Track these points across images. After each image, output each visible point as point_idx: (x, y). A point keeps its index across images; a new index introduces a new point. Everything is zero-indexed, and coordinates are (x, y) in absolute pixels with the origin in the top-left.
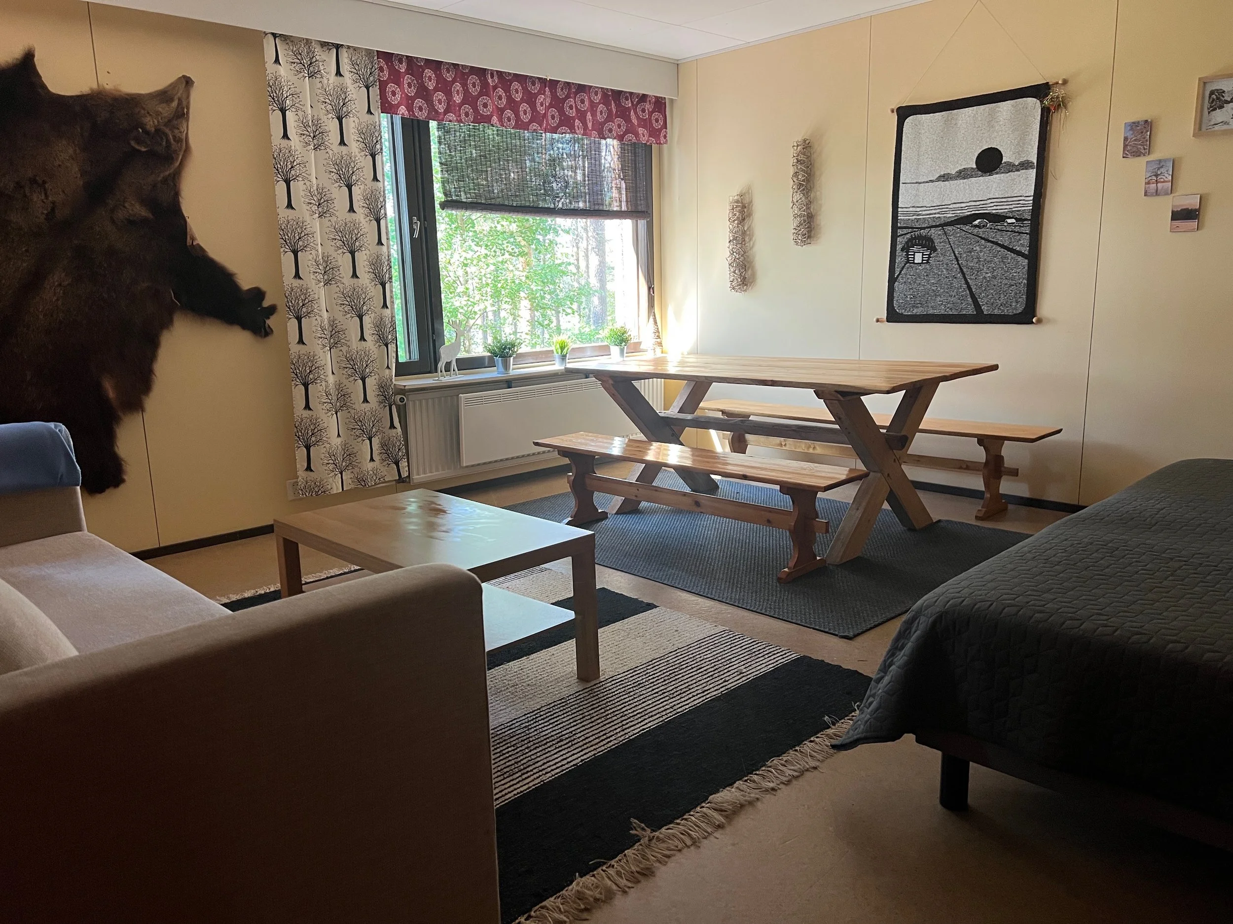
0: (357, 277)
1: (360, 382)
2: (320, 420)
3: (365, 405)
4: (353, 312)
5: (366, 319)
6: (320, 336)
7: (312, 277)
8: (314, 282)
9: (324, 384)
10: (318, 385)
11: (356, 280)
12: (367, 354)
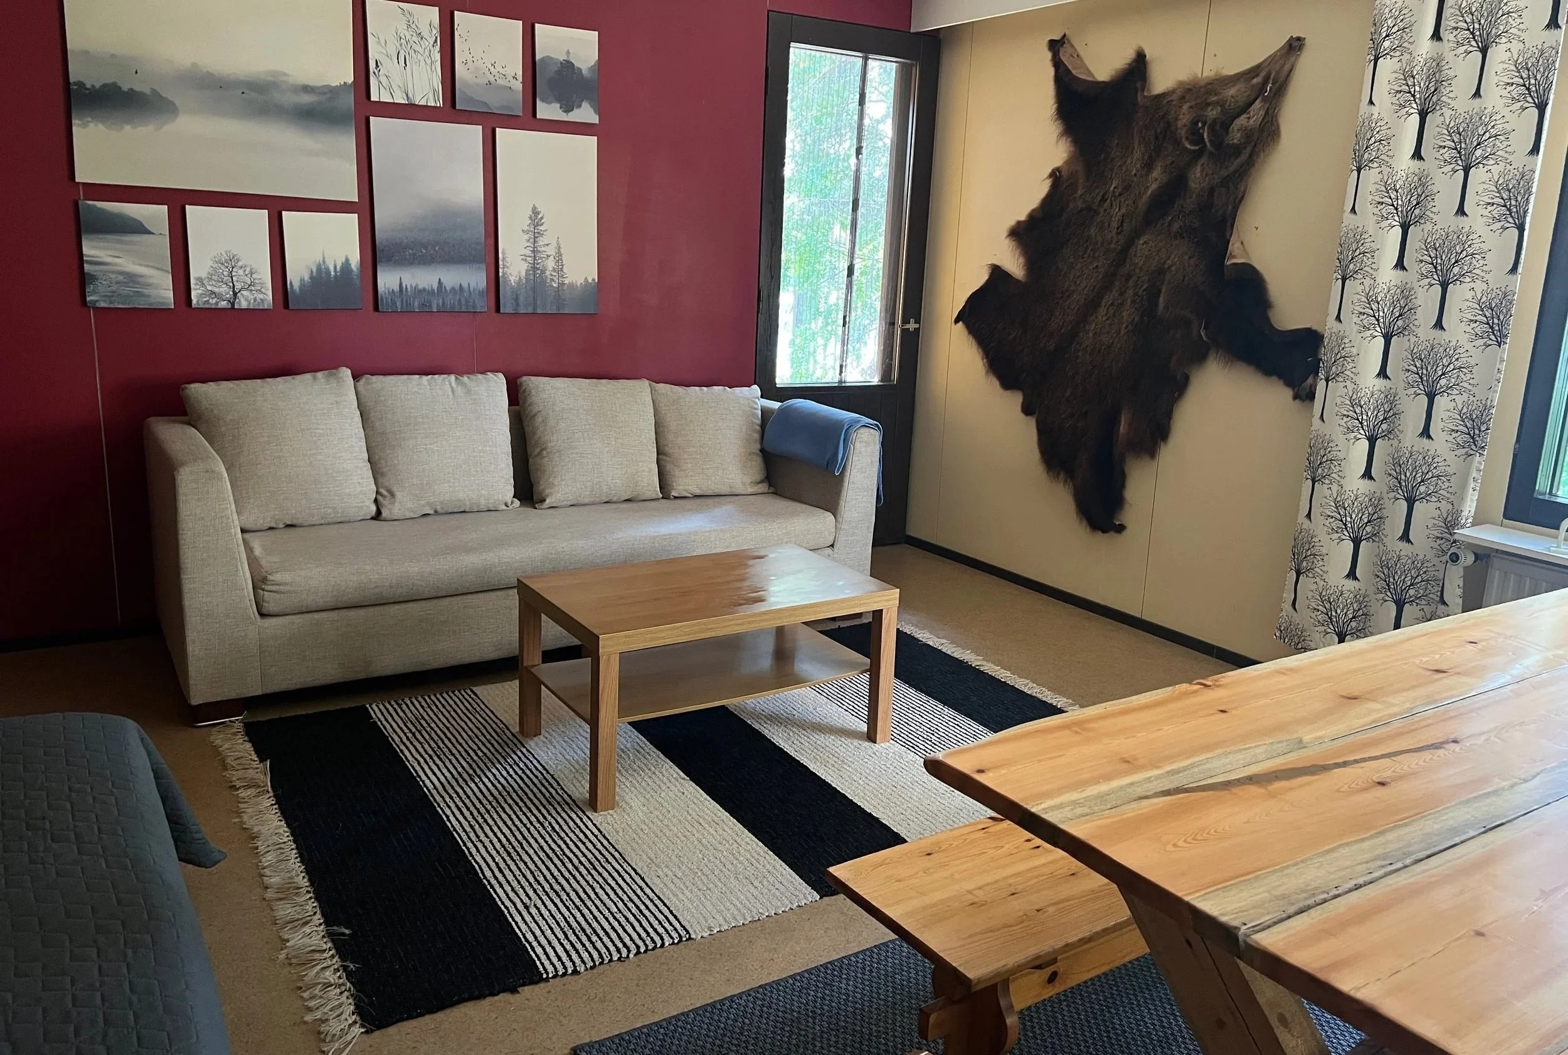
0: (1442, 328)
1: (1404, 505)
2: (1317, 540)
3: (1403, 545)
4: (1421, 387)
5: (1441, 402)
6: (1346, 413)
7: (1356, 320)
8: (1356, 328)
9: (1335, 487)
10: (1326, 486)
11: (1439, 332)
12: (1429, 461)
